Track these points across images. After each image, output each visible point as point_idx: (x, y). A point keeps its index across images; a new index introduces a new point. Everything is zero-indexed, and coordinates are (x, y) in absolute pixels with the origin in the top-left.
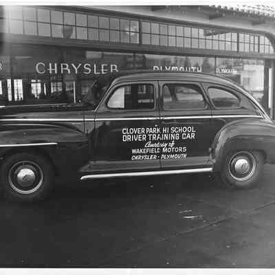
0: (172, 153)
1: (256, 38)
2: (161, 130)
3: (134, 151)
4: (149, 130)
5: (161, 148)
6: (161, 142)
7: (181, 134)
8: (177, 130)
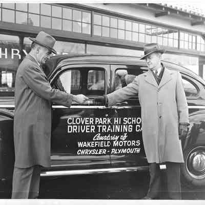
0: (123, 147)
1: (194, 38)
2: (112, 121)
3: (80, 144)
4: (99, 120)
5: (112, 141)
6: (112, 134)
7: (134, 125)
8: (130, 121)
